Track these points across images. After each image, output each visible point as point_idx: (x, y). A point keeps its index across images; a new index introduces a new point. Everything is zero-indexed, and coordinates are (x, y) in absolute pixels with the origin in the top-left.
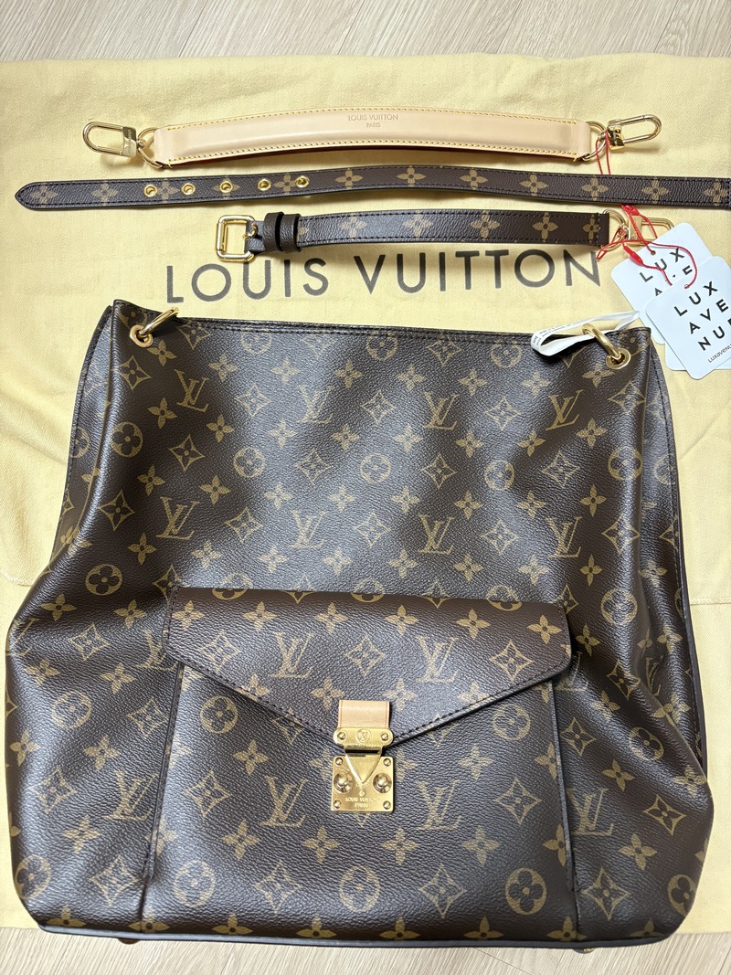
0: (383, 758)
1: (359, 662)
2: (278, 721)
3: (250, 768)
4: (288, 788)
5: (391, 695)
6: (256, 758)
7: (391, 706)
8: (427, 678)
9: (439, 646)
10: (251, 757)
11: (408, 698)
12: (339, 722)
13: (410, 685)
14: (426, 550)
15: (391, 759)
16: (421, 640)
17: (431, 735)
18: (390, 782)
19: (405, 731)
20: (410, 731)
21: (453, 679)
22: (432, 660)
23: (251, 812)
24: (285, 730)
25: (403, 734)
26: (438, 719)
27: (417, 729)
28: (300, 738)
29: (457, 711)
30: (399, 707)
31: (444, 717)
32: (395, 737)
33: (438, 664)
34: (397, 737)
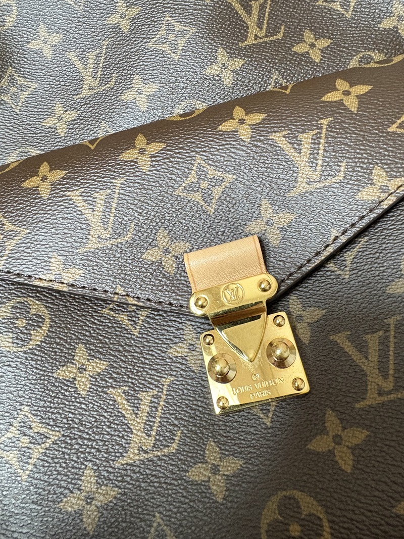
0: (272, 316)
1: (197, 197)
2: (111, 309)
3: (83, 385)
4: (146, 398)
5: (256, 226)
6: (90, 368)
7: (261, 241)
8: (302, 187)
9: (306, 138)
10: (82, 370)
11: (284, 223)
12: (192, 285)
13: (281, 204)
14: (251, 41)
15: (283, 314)
16: (279, 138)
17: (331, 266)
18: (292, 348)
19: (292, 270)
20: (300, 268)
21: (342, 174)
22: (301, 160)
23: (99, 451)
24: (123, 318)
25: (291, 274)
26: (336, 238)
27: (309, 261)
28: (148, 323)
29: (362, 218)
30: (274, 239)
31: (344, 233)
32: (280, 282)
33: (313, 161)
34: (283, 281)
